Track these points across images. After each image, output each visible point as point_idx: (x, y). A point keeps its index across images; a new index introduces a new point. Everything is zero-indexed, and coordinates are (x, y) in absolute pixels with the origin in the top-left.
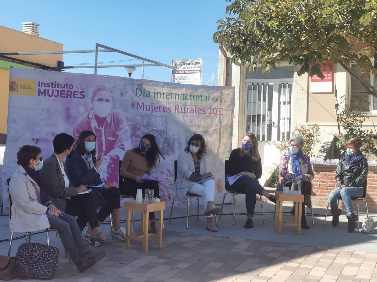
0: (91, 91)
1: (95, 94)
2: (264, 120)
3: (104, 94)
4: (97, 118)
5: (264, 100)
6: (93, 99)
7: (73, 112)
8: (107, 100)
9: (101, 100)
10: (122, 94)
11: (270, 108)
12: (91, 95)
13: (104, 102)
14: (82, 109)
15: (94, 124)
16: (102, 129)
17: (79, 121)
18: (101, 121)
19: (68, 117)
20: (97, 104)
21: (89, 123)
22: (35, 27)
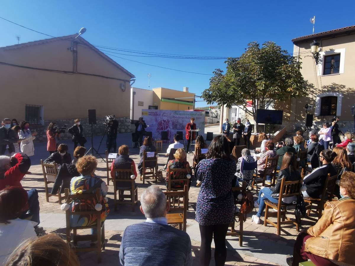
0: (162, 114)
1: (163, 114)
2: (234, 119)
3: (165, 115)
4: (163, 120)
5: (234, 113)
6: (162, 116)
7: (157, 119)
8: (166, 116)
9: (164, 116)
10: (170, 114)
11: (236, 116)
12: (162, 115)
13: (165, 117)
14: (160, 118)
15: (163, 122)
16: (165, 123)
17: (159, 121)
18: (164, 121)
19: (156, 120)
20: (163, 117)
21: (162, 122)
22: (187, 89)
